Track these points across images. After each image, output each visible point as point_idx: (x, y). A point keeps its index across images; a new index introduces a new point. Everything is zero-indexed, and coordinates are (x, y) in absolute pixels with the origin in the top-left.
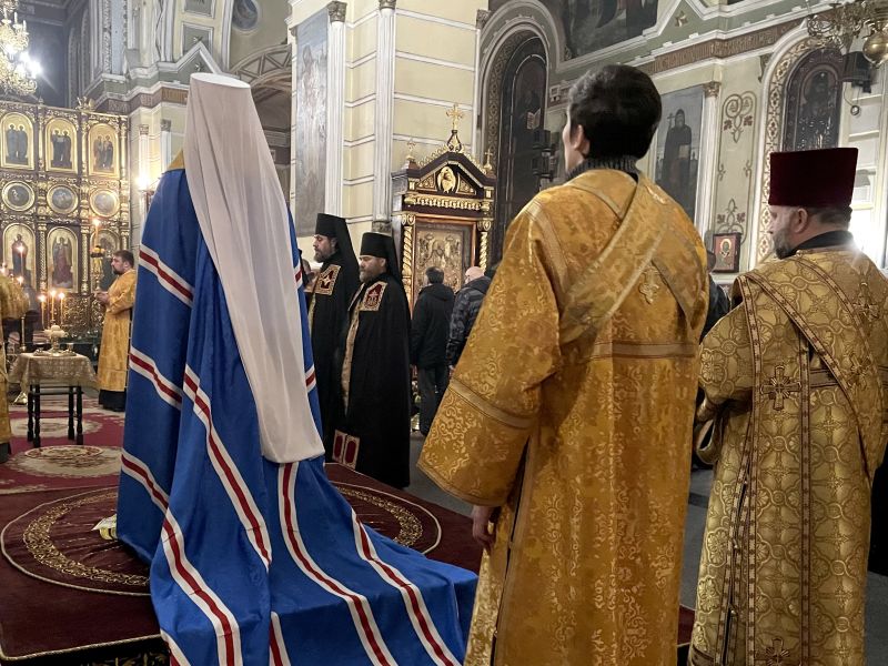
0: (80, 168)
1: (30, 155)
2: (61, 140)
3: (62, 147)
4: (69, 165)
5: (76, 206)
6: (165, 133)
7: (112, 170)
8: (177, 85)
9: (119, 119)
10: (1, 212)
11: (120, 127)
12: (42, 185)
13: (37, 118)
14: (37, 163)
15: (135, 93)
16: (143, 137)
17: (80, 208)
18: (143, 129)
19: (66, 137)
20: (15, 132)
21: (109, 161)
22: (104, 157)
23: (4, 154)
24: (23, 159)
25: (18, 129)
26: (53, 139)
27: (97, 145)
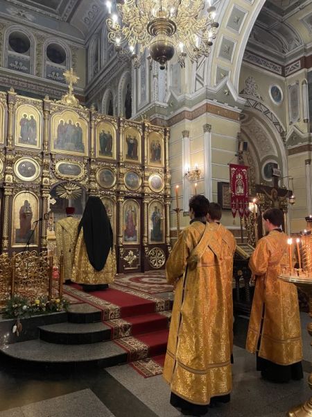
0: (143, 160)
1: (114, 150)
2: (132, 141)
5: (140, 184)
6: (207, 133)
7: (160, 162)
8: (215, 102)
9: (165, 129)
10: (96, 189)
11: (165, 135)
12: (122, 170)
13: (119, 126)
14: (118, 156)
15: (179, 111)
16: (186, 138)
17: (143, 186)
18: (185, 134)
19: (135, 139)
20: (105, 135)
21: (159, 157)
22: (156, 154)
23: (98, 148)
24: (109, 153)
25: (106, 133)
26: (128, 141)
27: (152, 145)
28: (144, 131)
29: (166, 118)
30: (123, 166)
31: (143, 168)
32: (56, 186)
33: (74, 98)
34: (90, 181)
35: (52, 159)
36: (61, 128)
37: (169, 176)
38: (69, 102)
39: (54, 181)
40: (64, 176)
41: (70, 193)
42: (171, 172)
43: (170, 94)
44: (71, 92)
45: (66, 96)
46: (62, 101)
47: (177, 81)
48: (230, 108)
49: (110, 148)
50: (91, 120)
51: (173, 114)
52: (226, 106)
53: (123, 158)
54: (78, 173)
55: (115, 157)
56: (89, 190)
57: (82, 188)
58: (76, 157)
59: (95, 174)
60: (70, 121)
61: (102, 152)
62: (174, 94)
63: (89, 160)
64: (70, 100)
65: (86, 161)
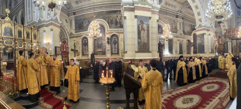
0: (31, 39)
1: (23, 36)
2: (28, 33)
3: (28, 35)
4: (29, 38)
5: (31, 47)
6: (52, 31)
7: (36, 40)
8: (54, 22)
9: (38, 29)
10: (17, 49)
11: (38, 31)
12: (25, 42)
13: (24, 28)
14: (24, 38)
15: (42, 24)
16: (45, 33)
17: (32, 47)
18: (44, 31)
19: (29, 32)
20: (19, 31)
21: (36, 38)
22: (35, 37)
23: (17, 36)
24: (21, 37)
25: (20, 30)
26: (26, 33)
27: (34, 34)
28: (31, 30)
29: (37, 26)
30: (26, 41)
31: (31, 42)
32: (5, 49)
33: (9, 18)
34: (15, 46)
35: (3, 39)
36: (5, 29)
37: (39, 44)
38: (7, 20)
39: (4, 47)
40: (7, 45)
41: (9, 50)
42: (40, 43)
43: (39, 18)
44: (8, 16)
45: (6, 18)
46: (5, 19)
47: (41, 14)
48: (58, 24)
49: (21, 35)
50: (15, 26)
51: (40, 25)
52: (56, 23)
53: (25, 39)
54: (12, 44)
55: (23, 38)
56: (15, 49)
57: (13, 49)
58: (11, 38)
59: (17, 44)
60: (8, 26)
61: (19, 36)
62: (41, 18)
63: (15, 39)
64: (7, 19)
65: (14, 40)
